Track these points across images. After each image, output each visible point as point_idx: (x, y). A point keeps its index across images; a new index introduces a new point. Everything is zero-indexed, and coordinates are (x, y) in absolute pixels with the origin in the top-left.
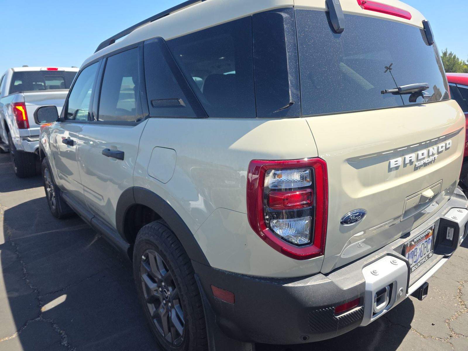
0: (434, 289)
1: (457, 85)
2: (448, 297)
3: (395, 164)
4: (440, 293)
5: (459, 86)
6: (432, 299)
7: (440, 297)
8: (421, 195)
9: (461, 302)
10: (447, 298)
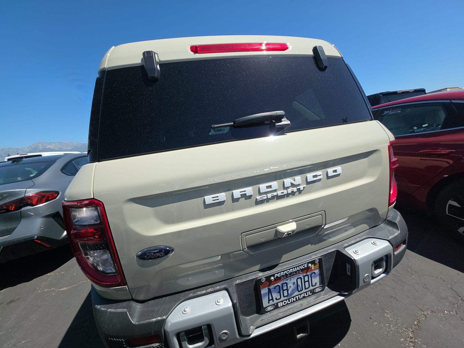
0: (386, 312)
1: (452, 101)
2: (398, 327)
3: (213, 200)
4: (390, 319)
5: (453, 101)
6: (376, 324)
7: (387, 325)
8: (275, 229)
9: (411, 338)
10: (396, 328)
